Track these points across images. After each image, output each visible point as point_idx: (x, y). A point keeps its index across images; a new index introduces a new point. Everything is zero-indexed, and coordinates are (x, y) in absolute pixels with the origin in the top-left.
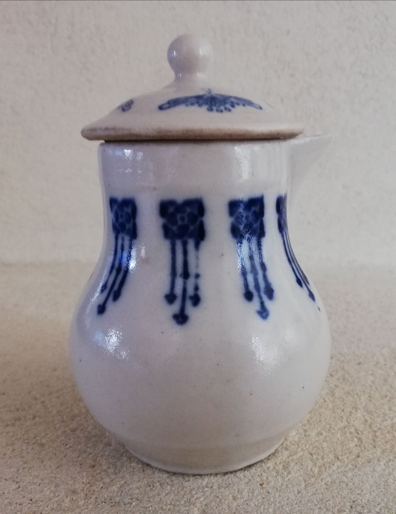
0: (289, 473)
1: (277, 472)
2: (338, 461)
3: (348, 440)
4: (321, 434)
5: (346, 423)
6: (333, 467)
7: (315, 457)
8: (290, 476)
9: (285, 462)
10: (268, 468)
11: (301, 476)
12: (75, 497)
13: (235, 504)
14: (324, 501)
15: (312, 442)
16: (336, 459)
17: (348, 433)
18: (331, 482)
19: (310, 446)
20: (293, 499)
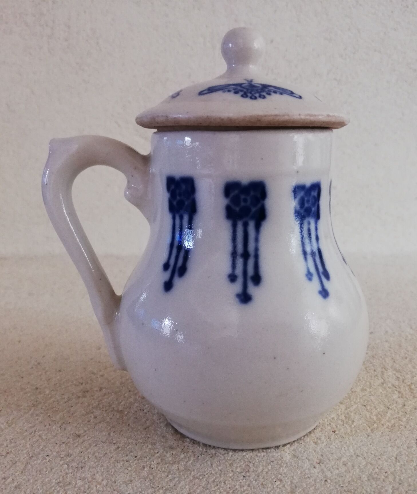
0: (353, 421)
1: (342, 421)
2: (389, 410)
3: (390, 393)
4: (365, 390)
5: (382, 380)
6: (387, 414)
7: (368, 408)
8: (355, 424)
9: (344, 413)
10: (333, 419)
11: (364, 423)
12: (174, 452)
13: (319, 448)
14: (392, 441)
15: (361, 396)
16: (387, 409)
17: (388, 388)
18: (392, 426)
19: (360, 399)
20: (366, 441)
